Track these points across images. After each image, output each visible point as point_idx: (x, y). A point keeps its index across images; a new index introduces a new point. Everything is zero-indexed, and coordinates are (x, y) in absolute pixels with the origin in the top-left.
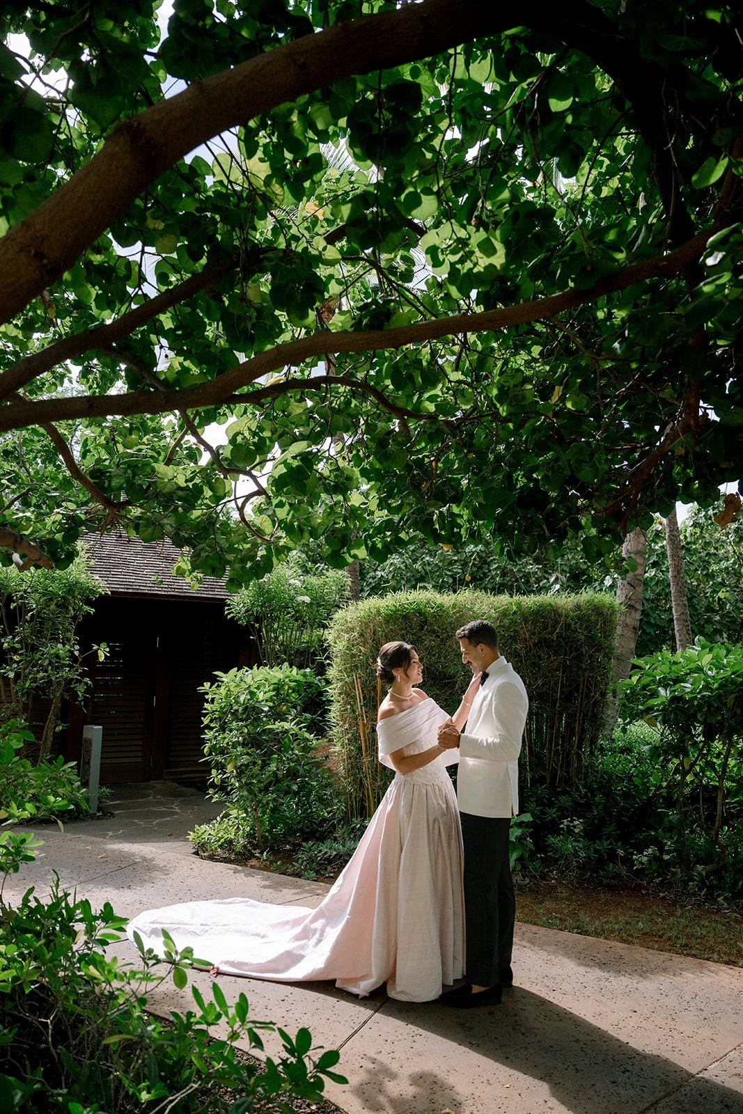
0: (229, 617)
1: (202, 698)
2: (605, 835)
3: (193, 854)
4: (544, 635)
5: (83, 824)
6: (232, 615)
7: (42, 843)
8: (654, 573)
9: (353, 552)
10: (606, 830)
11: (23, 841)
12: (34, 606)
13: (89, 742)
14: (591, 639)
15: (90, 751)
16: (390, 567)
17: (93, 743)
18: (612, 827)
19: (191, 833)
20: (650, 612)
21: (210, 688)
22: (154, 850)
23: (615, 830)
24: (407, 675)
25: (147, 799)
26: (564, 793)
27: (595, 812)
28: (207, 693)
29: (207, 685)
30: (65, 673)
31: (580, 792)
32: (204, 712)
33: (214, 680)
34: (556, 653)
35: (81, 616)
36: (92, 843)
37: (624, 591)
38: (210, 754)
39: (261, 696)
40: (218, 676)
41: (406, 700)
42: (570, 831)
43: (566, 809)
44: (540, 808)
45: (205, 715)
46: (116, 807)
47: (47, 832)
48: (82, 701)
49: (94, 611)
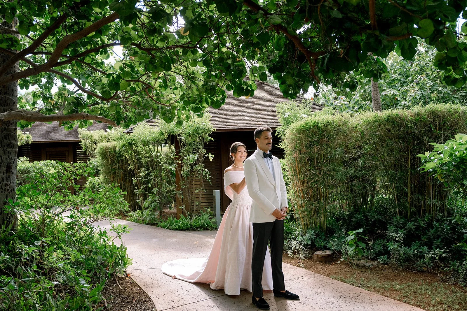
0: (278, 136)
12: (184, 139)
15: (215, 201)
17: (216, 197)
30: (197, 167)
35: (208, 142)
41: (239, 168)
48: (209, 179)
49: (213, 139)
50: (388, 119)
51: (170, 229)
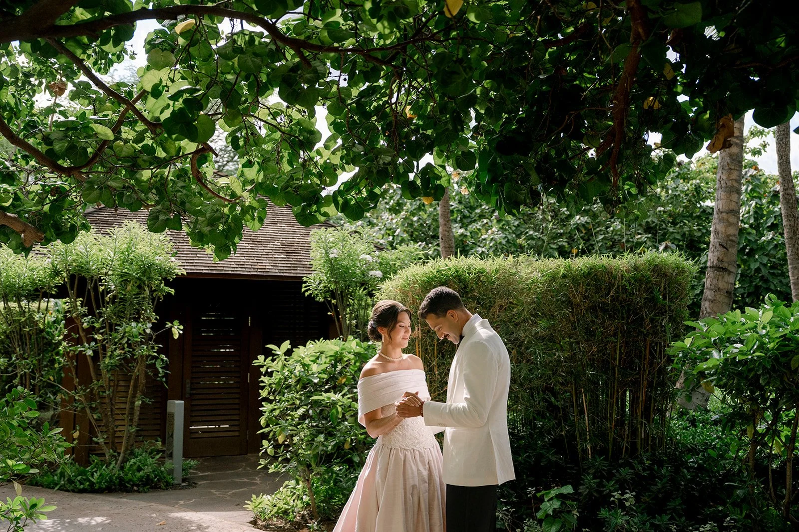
0: (307, 294)
1: (257, 372)
2: (670, 509)
3: (250, 523)
4: (597, 298)
5: (162, 493)
6: (310, 292)
7: (53, 508)
8: (771, 236)
9: (323, 210)
10: (671, 505)
11: (34, 506)
12: (113, 287)
13: (172, 415)
14: (652, 301)
15: (173, 424)
16: (490, 243)
17: (176, 416)
18: (678, 501)
19: (249, 502)
20: (770, 279)
21: (265, 361)
22: (214, 519)
23: (679, 505)
24: (390, 337)
25: (236, 471)
26: (628, 464)
27: (659, 486)
28: (262, 366)
29: (261, 358)
30: (144, 350)
31: (644, 464)
32: (262, 384)
33: (268, 353)
34: (611, 318)
35: (162, 297)
36: (159, 511)
37: (716, 254)
38: (268, 426)
39: (315, 368)
40: (272, 350)
41: (393, 362)
42: (621, 504)
43: (625, 480)
44: (598, 480)
45: (263, 388)
46: (202, 478)
47: (124, 500)
48: (163, 377)
49: (173, 291)
50: (589, 273)
51: (68, 491)
